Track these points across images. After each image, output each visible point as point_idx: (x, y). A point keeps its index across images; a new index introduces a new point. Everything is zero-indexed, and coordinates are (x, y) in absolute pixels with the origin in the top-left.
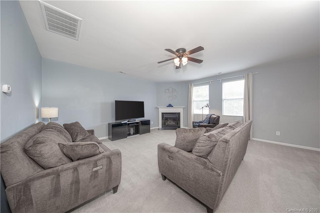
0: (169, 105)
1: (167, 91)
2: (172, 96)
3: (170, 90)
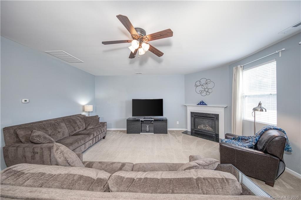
0: (201, 102)
1: (198, 84)
2: (206, 90)
3: (203, 82)
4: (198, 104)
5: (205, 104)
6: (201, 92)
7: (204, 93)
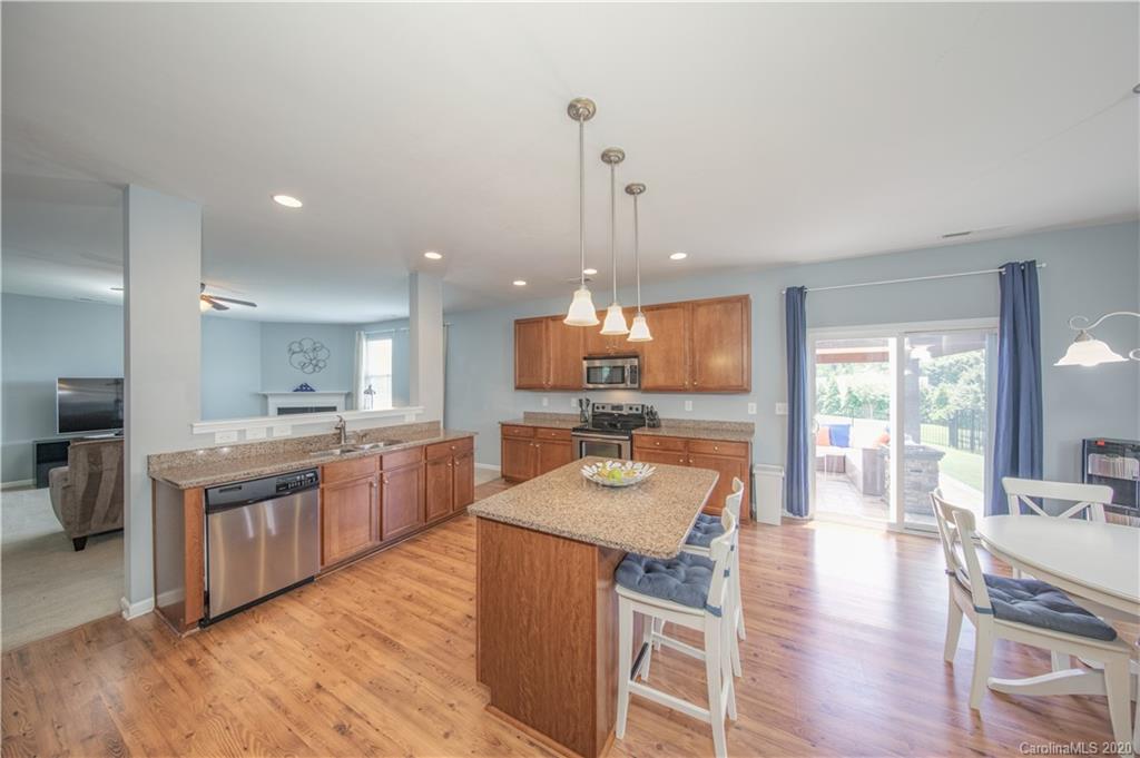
0: (301, 386)
1: (296, 347)
2: (314, 362)
3: (307, 345)
4: (297, 390)
5: (312, 390)
6: (303, 366)
7: (310, 368)
